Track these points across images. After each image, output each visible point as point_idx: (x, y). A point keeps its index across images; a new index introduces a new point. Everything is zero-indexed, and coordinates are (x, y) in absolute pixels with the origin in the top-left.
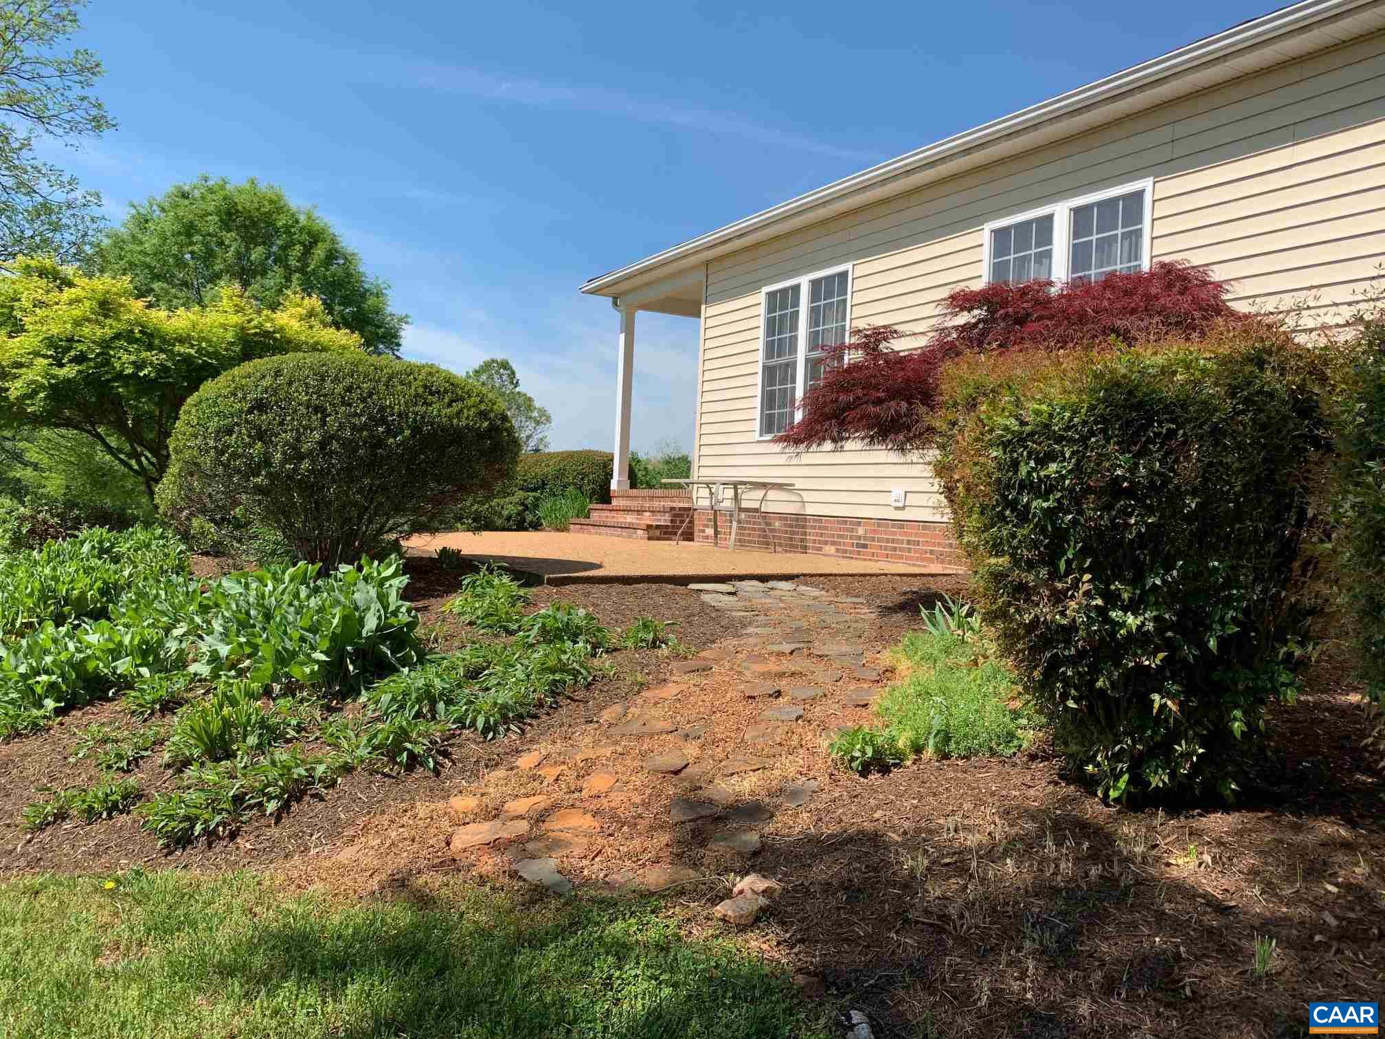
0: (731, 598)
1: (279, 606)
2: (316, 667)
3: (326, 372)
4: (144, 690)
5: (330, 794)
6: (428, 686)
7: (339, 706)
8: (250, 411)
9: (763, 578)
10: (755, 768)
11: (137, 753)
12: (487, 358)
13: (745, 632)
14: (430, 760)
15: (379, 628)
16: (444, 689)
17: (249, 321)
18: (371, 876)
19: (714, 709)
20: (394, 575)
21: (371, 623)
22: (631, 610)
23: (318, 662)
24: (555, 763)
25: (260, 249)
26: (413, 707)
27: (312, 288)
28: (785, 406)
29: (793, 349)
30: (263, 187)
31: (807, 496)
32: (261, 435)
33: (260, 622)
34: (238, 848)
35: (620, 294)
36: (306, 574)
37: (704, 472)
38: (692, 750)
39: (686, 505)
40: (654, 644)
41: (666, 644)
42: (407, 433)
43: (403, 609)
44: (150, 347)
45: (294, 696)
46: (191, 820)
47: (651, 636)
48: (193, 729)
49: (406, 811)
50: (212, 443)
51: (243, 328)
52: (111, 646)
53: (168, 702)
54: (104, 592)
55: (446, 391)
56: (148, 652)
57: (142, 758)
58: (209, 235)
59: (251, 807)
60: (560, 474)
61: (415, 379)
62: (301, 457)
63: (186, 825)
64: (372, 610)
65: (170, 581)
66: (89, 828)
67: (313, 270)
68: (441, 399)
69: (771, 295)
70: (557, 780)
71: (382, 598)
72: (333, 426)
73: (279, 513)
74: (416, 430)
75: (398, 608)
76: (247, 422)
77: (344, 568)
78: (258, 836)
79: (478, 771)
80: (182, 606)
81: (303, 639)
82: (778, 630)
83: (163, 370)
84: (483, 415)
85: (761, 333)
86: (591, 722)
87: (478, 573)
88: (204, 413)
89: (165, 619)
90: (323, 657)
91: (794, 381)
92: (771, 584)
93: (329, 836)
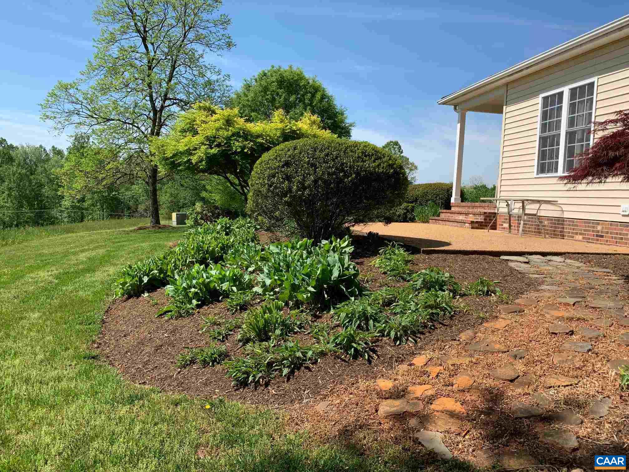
0: (526, 265)
1: (293, 261)
2: (309, 295)
3: (317, 147)
4: (233, 299)
5: (314, 368)
6: (364, 310)
7: (320, 315)
8: (283, 166)
9: (544, 254)
10: (565, 384)
11: (227, 332)
12: (388, 141)
13: (540, 288)
14: (366, 354)
15: (339, 276)
16: (372, 313)
17: (286, 126)
18: (334, 424)
19: (530, 339)
20: (347, 246)
21: (336, 274)
22: (470, 271)
23: (310, 292)
24: (436, 364)
25: (294, 96)
26: (357, 321)
27: (315, 112)
28: (552, 158)
29: (558, 127)
30: (294, 69)
31: (565, 208)
32: (288, 178)
33: (285, 269)
34: (269, 392)
35: (458, 104)
36: (307, 244)
37: (503, 194)
38: (520, 367)
39: (492, 211)
40: (488, 294)
41: (495, 294)
42: (354, 176)
43: (352, 267)
44: (247, 140)
45: (299, 308)
46: (248, 374)
47: (486, 289)
48: (251, 324)
49: (353, 384)
50: (266, 182)
51: (284, 130)
52: (221, 276)
53: (244, 305)
54: (222, 248)
55: (373, 155)
56: (236, 280)
57: (229, 335)
58: (273, 91)
59: (276, 370)
60: (425, 194)
61: (358, 149)
62: (304, 188)
63: (245, 376)
64: (336, 266)
65: (249, 245)
66: (204, 369)
67: (315, 104)
68: (370, 159)
69: (545, 99)
70: (437, 376)
71: (341, 261)
72: (319, 173)
73: (296, 215)
74: (358, 174)
75: (349, 265)
76: (281, 171)
77: (324, 242)
78: (278, 387)
79: (392, 363)
80: (253, 257)
81: (303, 280)
82: (562, 288)
83: (251, 149)
84: (391, 166)
85: (539, 119)
86: (455, 340)
87: (388, 247)
88: (263, 168)
89: (246, 263)
90: (313, 290)
91: (558, 144)
92: (549, 257)
93: (314, 393)
